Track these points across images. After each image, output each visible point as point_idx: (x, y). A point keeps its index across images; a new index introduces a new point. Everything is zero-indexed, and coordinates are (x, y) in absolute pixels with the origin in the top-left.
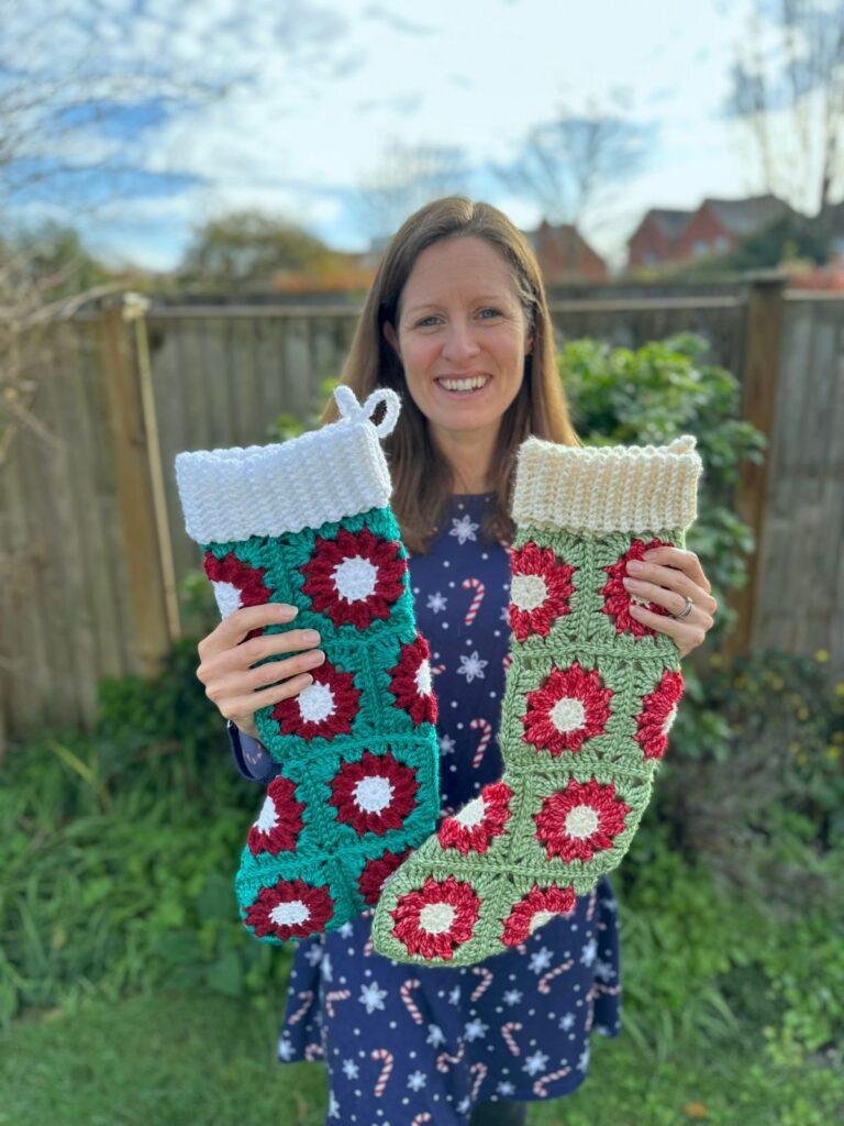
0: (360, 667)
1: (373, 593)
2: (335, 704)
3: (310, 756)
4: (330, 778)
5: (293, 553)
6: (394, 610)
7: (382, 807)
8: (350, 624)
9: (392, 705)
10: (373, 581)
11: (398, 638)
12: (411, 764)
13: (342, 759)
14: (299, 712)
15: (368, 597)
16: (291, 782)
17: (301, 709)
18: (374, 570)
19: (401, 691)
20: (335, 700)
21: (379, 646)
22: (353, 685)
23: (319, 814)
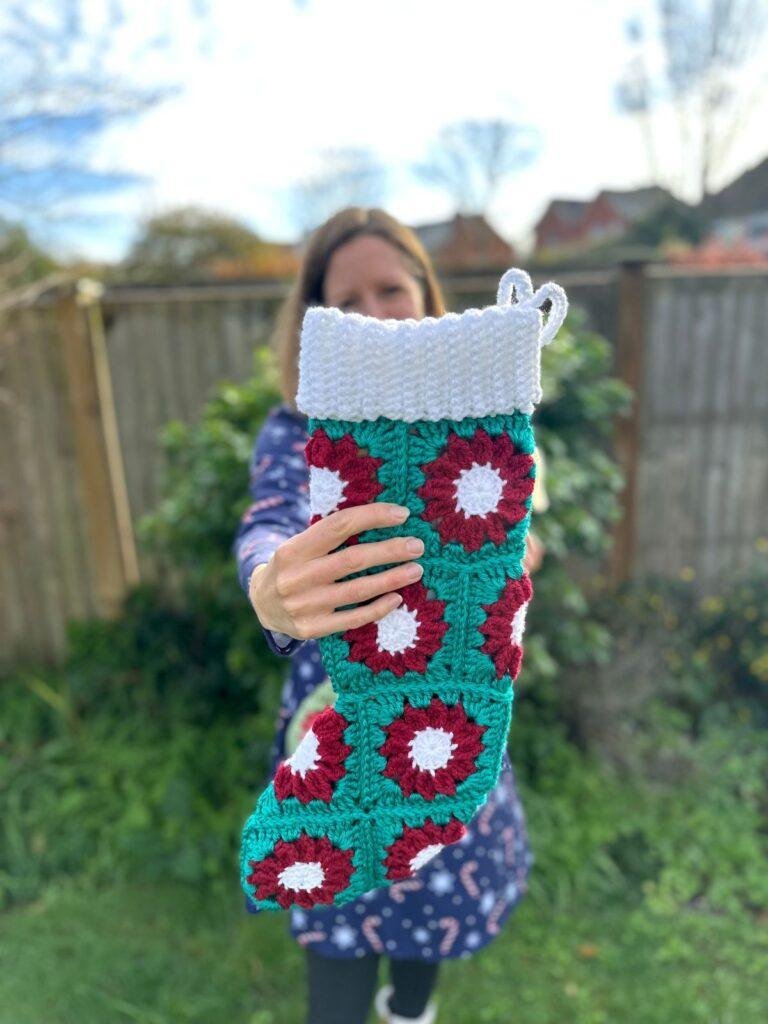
0: (453, 597)
1: (495, 510)
2: (418, 634)
3: (372, 692)
4: (387, 721)
5: (421, 447)
6: (512, 534)
7: (438, 767)
8: (458, 544)
9: (479, 648)
10: (498, 497)
11: (505, 569)
12: (482, 720)
13: (406, 702)
14: (376, 637)
15: (490, 514)
16: (344, 718)
17: (379, 634)
18: (501, 483)
19: (493, 632)
20: (419, 631)
21: (484, 577)
22: (443, 617)
23: (365, 761)
